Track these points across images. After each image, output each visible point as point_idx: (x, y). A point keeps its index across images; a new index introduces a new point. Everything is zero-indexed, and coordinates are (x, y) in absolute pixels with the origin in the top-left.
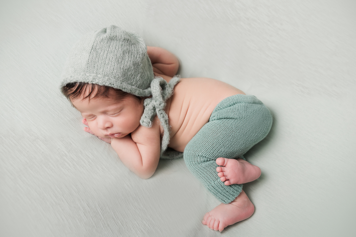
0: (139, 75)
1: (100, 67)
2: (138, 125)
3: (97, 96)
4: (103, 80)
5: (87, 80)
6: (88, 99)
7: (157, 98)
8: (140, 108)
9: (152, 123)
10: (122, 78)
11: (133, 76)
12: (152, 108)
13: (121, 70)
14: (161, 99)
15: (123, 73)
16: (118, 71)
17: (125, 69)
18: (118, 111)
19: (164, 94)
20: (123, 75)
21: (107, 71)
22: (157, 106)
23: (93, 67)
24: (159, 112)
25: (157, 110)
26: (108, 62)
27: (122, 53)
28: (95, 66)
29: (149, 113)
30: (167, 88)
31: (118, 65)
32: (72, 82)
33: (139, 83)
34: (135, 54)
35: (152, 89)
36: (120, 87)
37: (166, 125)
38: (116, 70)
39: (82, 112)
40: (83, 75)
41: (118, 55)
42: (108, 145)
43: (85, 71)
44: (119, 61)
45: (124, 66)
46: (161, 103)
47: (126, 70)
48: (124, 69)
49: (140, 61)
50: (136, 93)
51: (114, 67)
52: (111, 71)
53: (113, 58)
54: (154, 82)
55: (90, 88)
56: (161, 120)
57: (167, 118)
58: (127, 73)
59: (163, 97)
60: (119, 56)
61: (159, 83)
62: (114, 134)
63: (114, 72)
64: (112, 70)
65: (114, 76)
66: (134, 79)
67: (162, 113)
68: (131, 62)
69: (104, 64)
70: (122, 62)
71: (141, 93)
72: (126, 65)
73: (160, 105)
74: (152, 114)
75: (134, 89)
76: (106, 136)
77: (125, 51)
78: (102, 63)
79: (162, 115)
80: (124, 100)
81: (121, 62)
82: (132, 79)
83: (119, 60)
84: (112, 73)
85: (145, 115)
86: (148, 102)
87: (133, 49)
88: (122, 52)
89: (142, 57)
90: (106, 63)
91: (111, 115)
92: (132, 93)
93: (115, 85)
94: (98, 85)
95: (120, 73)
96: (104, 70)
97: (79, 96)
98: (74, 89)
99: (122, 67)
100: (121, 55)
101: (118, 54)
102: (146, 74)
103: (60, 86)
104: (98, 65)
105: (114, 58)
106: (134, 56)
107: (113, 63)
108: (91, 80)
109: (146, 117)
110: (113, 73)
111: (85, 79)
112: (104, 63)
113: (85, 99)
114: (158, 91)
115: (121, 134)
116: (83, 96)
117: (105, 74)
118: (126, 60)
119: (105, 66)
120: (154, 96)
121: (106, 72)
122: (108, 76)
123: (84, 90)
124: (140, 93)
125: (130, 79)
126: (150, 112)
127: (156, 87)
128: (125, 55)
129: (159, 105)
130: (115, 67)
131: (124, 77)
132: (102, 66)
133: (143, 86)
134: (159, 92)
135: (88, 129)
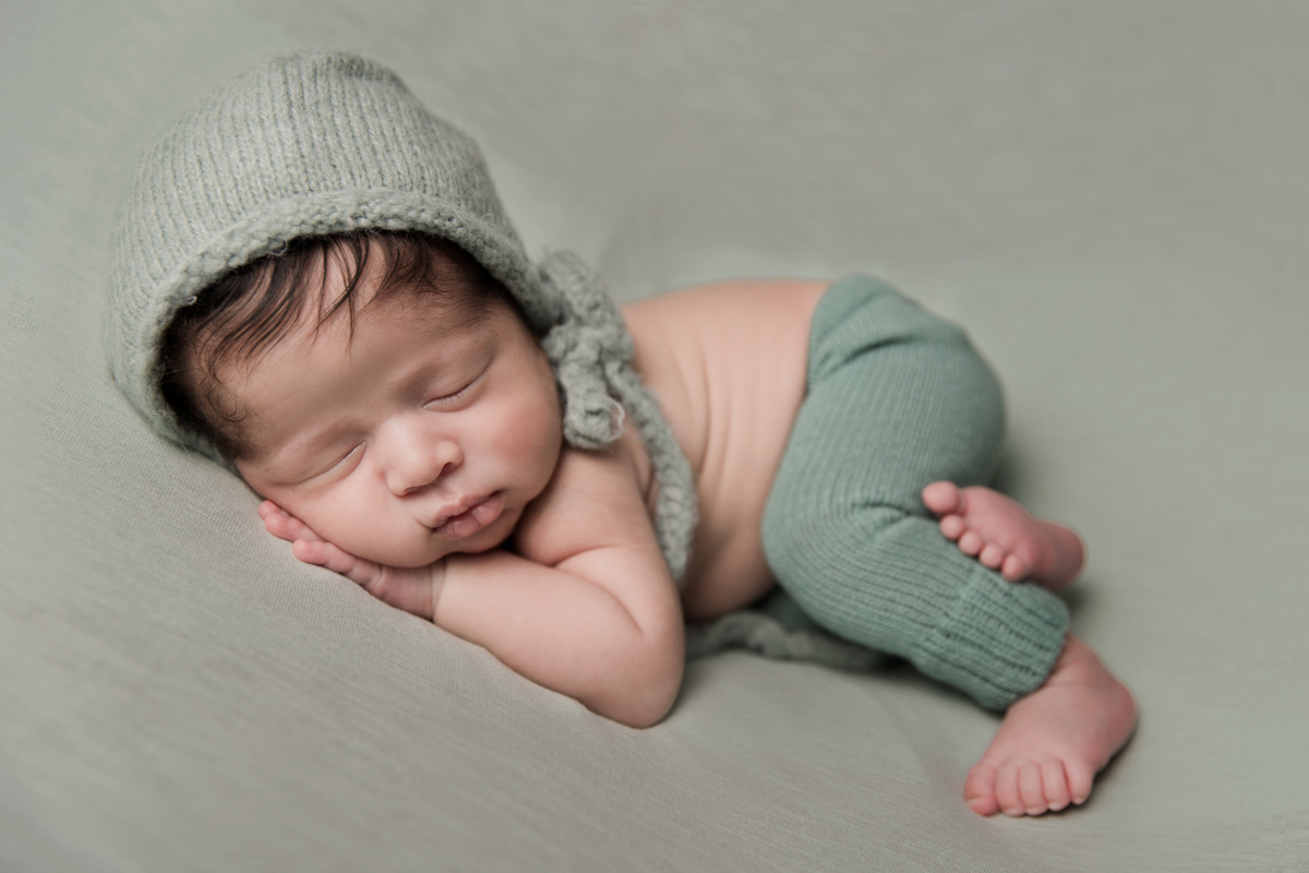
3: (387, 288)
5: (329, 215)
18: (481, 365)
23: (331, 168)
28: (335, 163)
55: (345, 260)
62: (478, 503)
65: (435, 192)
76: (436, 529)
86: (569, 336)
91: (444, 403)
93: (455, 222)
97: (292, 319)
104: (346, 160)
117: (397, 185)
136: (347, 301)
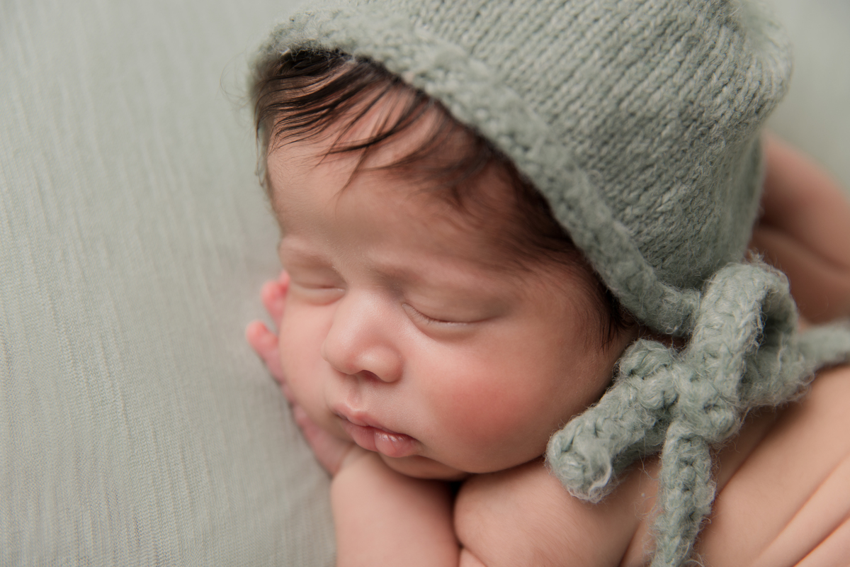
0: (682, 190)
1: (505, 30)
2: (529, 454)
3: (406, 167)
4: (485, 94)
5: (403, 56)
6: (349, 163)
7: (713, 363)
8: (588, 366)
9: (612, 480)
10: (587, 144)
11: (648, 172)
12: (655, 401)
13: (605, 103)
14: (730, 385)
15: (609, 122)
16: (590, 98)
17: (631, 110)
18: (472, 314)
19: (758, 367)
20: (601, 131)
21: (532, 65)
22: (689, 404)
23: (472, 15)
24: (677, 448)
25: (676, 430)
26: (560, 27)
27: (656, 28)
28: (484, 13)
29: (623, 423)
30: (782, 350)
31: (604, 66)
32: (328, 44)
33: (658, 228)
34: (719, 72)
35: (705, 305)
36: (552, 180)
37: (677, 541)
38: (582, 86)
39: (286, 227)
40: (395, 25)
41: (632, 25)
42: (316, 475)
43: (418, 15)
44: (621, 56)
45: (629, 93)
46: (721, 402)
47: (632, 121)
48: (624, 104)
49: (723, 121)
50: (619, 271)
51: (577, 67)
52: (550, 75)
53: (596, 20)
54: (738, 277)
55: (392, 110)
56: (670, 497)
57: (704, 505)
58: (627, 138)
59: (745, 381)
60: (635, 29)
61: (761, 295)
62: (382, 430)
63: (564, 89)
64: (562, 77)
65: (556, 110)
66: (646, 189)
67: (689, 463)
68: (677, 93)
69: (533, 28)
70: (633, 69)
71: (639, 289)
72: (643, 92)
73: (707, 408)
74: (639, 436)
75: (616, 241)
76: (338, 416)
77: (674, 26)
78: (527, 14)
79: (686, 470)
80: (535, 269)
81: (628, 67)
82: (634, 185)
83: (620, 49)
84: (549, 92)
85: (600, 421)
86: (652, 360)
87: (719, 45)
88: (659, 20)
89: (742, 109)
90: (549, 28)
91: (419, 319)
92: (593, 257)
93: (531, 155)
94: (445, 112)
95: (592, 114)
96: (522, 53)
97: (318, 129)
98: (315, 85)
99: (615, 91)
100: (647, 33)
101: (632, 19)
102: (717, 212)
103: (261, 48)
104: (499, 17)
105: (601, 22)
106: (709, 78)
107: (583, 42)
108: (423, 67)
109: (596, 432)
110: (557, 96)
111: (397, 48)
112: (538, 21)
113: (337, 157)
114: (738, 331)
115: (416, 449)
116: (335, 137)
117: (515, 74)
118: (656, 73)
119: (536, 38)
120: (697, 345)
121: (523, 67)
122: (523, 96)
123: (358, 108)
124: (633, 284)
125: (623, 176)
126: (631, 418)
127: (735, 305)
128: (667, 46)
129: (701, 404)
130: (584, 68)
131: (599, 150)
132: (519, 28)
133: (667, 263)
134: (741, 338)
135: (266, 340)
136: (363, 150)
